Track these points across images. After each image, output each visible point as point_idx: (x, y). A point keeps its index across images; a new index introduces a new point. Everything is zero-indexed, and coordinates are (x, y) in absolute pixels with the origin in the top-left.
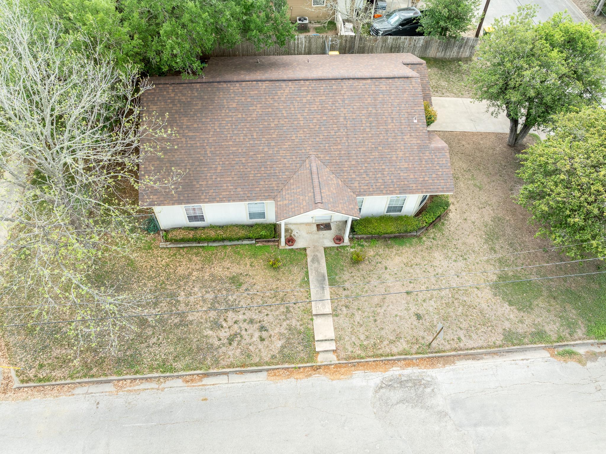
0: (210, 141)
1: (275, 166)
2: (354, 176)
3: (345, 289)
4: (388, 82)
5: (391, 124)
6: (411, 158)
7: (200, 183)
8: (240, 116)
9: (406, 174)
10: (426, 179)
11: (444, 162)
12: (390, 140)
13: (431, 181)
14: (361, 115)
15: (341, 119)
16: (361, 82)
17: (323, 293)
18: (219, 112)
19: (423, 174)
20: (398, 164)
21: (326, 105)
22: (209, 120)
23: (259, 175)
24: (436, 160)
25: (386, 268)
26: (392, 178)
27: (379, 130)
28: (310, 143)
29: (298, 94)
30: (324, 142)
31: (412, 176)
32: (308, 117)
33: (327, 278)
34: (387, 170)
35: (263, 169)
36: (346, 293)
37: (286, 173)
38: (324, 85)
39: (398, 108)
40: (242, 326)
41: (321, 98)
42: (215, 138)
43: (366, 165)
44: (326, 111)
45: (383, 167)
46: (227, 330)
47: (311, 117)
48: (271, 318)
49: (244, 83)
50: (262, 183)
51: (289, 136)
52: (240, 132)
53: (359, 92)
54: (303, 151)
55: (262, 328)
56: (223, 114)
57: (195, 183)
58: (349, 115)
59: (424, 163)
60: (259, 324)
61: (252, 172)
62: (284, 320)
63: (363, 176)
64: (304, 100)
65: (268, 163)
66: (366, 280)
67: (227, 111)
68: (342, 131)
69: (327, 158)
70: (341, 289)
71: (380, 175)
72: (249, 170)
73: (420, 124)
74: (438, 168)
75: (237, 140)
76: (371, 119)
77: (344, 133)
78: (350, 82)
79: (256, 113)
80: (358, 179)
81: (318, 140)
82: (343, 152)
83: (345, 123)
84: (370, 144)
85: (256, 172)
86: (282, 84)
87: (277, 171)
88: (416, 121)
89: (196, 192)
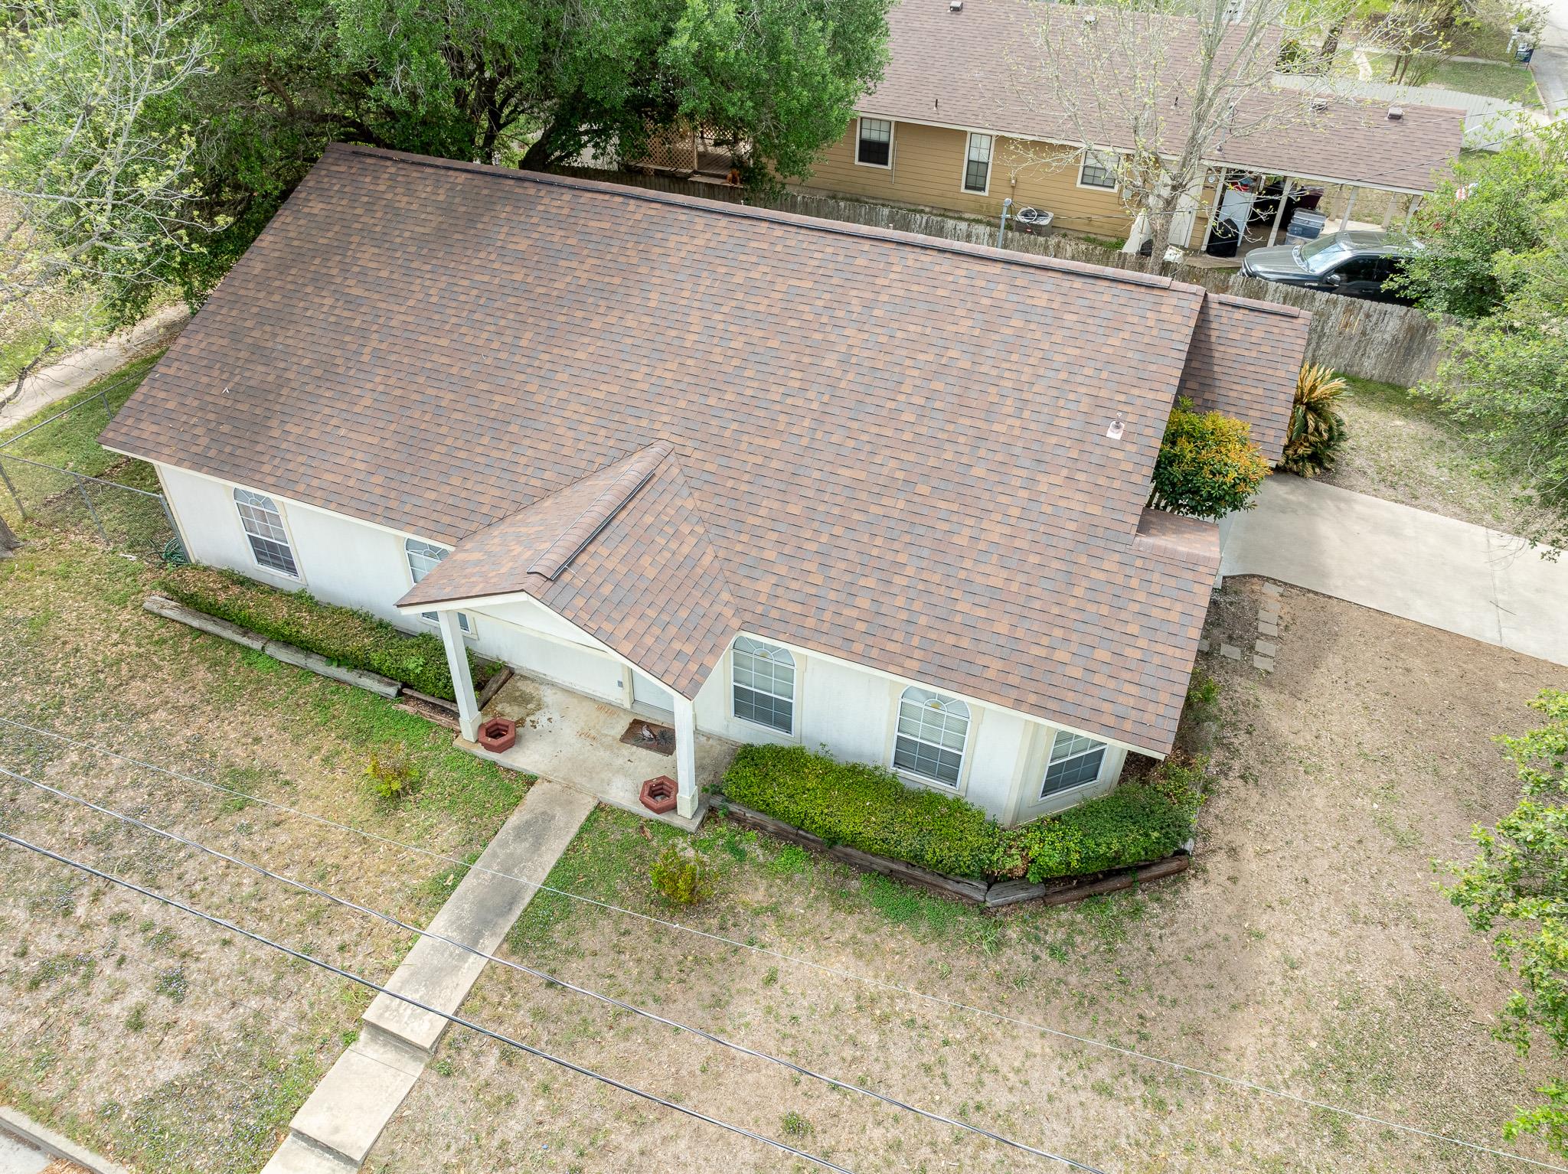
0: (393, 323)
1: (527, 442)
2: (770, 555)
3: (551, 985)
4: (1068, 284)
5: (1010, 421)
6: (1033, 559)
7: (288, 427)
8: (518, 277)
9: (982, 613)
10: (1061, 655)
11: (1174, 616)
12: (979, 471)
13: (1078, 673)
14: (910, 362)
15: (830, 361)
16: (965, 265)
17: (462, 958)
18: (469, 252)
19: (1058, 633)
20: (968, 564)
21: (801, 307)
22: (428, 267)
23: (462, 454)
24: (1141, 596)
25: (771, 979)
26: (917, 606)
27: (951, 427)
28: (682, 404)
29: (731, 255)
30: (729, 415)
31: (1002, 628)
32: (721, 326)
33: (518, 912)
34: (910, 571)
35: (485, 440)
36: (546, 998)
37: (547, 475)
38: (829, 250)
39: (1063, 375)
40: (124, 941)
41: (797, 283)
42: (410, 319)
43: (838, 530)
44: (792, 323)
45: (902, 558)
46: (72, 930)
47: (732, 328)
48: (228, 960)
49: (589, 195)
50: (455, 481)
51: (628, 366)
52: (489, 319)
53: (940, 292)
54: (644, 423)
55: (173, 985)
56: (476, 262)
57: (274, 423)
58: (867, 353)
59: (1078, 591)
60: (174, 963)
61: (449, 441)
62: (261, 992)
63: (806, 566)
64: (739, 279)
65: (512, 428)
66: (660, 989)
67: (493, 257)
68: (810, 395)
69: (707, 467)
70: (540, 975)
71: (871, 582)
72: (444, 430)
73: (1129, 447)
74: (1133, 629)
75: (468, 339)
76: (938, 385)
77: (815, 406)
78: (923, 258)
79: (568, 279)
80: (783, 570)
81: (712, 401)
82: (775, 464)
83: (838, 374)
84: (892, 463)
85: (459, 444)
86: (697, 220)
87: (523, 460)
88: (1114, 435)
89: (259, 448)
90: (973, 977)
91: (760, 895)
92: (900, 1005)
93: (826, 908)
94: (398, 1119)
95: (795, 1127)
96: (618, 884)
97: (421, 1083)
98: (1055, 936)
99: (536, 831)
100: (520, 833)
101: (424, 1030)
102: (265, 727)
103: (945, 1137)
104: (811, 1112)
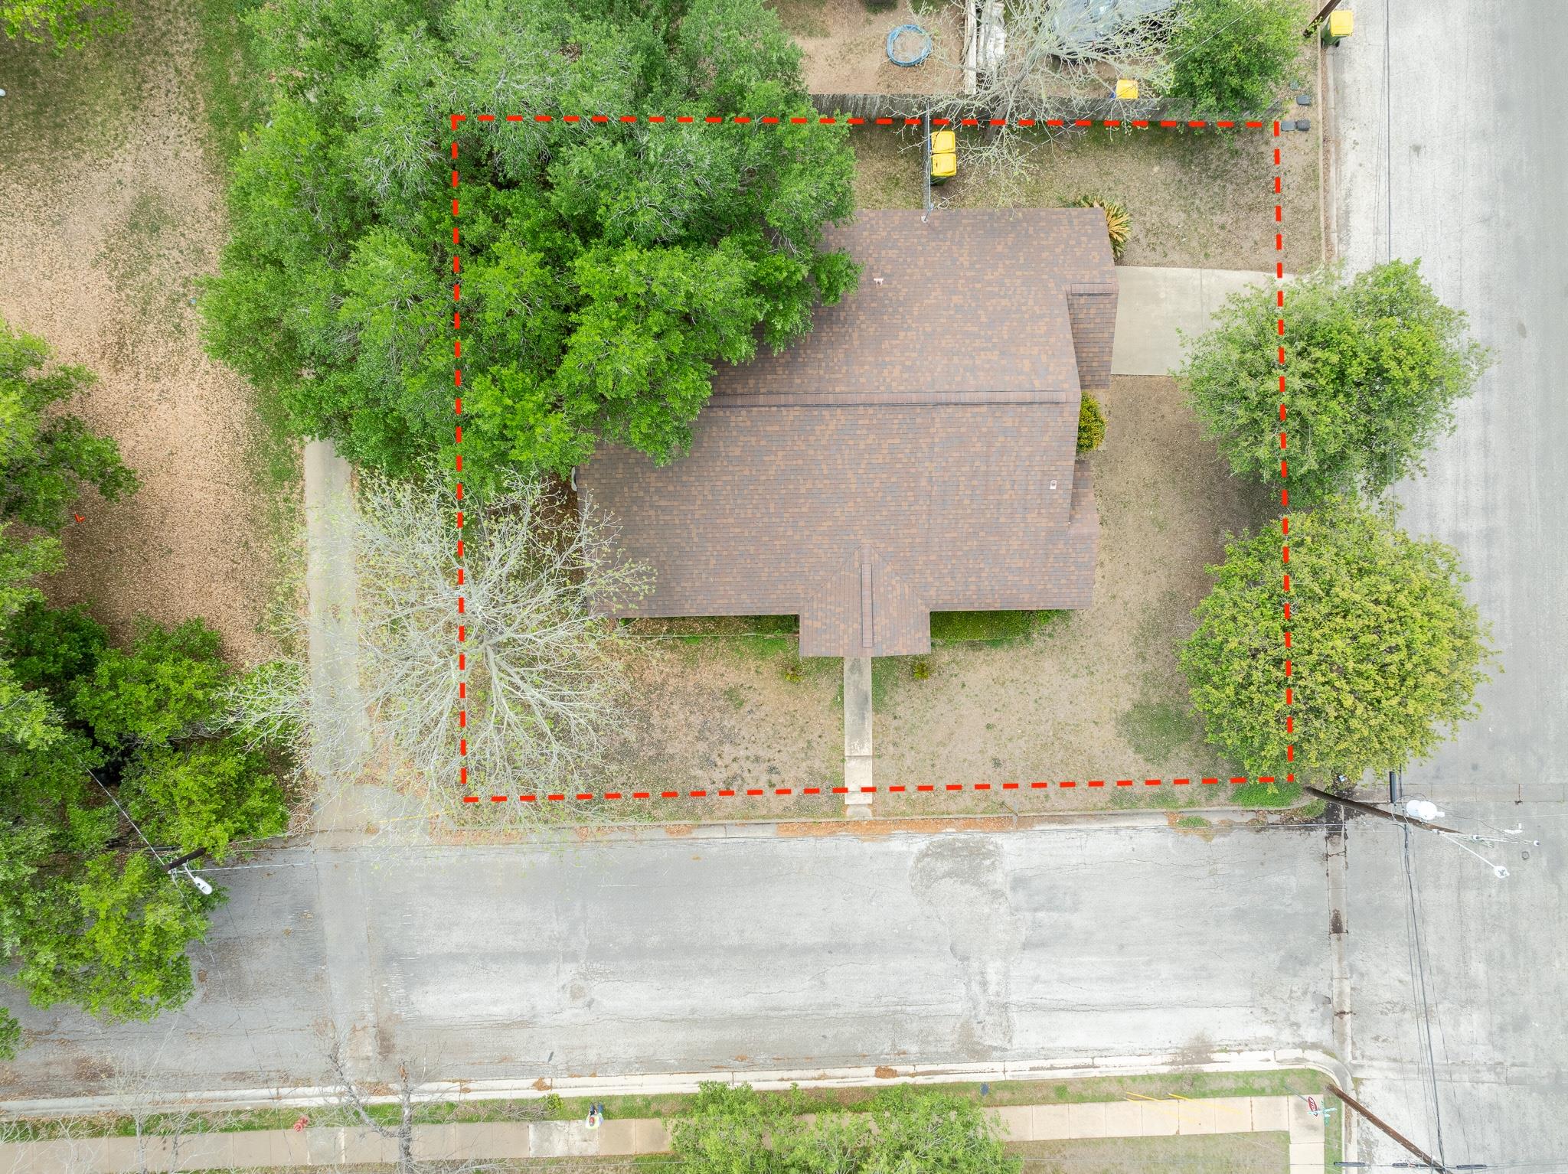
0: (697, 517)
1: (803, 560)
2: (930, 579)
3: (895, 718)
4: (1019, 410)
5: (1010, 492)
6: (1032, 552)
7: (682, 584)
8: (747, 473)
9: (1017, 578)
10: (1049, 586)
11: (1086, 560)
12: (1002, 520)
13: (1056, 591)
14: (959, 474)
15: (923, 482)
16: (969, 410)
17: (863, 724)
18: (710, 464)
19: (1047, 578)
20: (1008, 561)
21: (899, 456)
22: (693, 479)
23: (777, 574)
24: (1074, 555)
25: (964, 685)
26: (993, 583)
27: (986, 502)
28: (865, 523)
29: (852, 432)
30: (888, 522)
31: (1026, 582)
32: (865, 476)
33: (870, 700)
34: (987, 570)
35: (783, 565)
36: (895, 723)
37: (821, 573)
38: (900, 416)
39: (1027, 463)
40: (744, 765)
41: (891, 441)
42: (705, 512)
43: (954, 562)
44: (898, 466)
45: (982, 566)
46: (723, 770)
47: (871, 476)
48: (784, 756)
49: (755, 409)
50: (781, 587)
51: (830, 510)
52: (746, 502)
53: (963, 430)
54: (852, 537)
55: (772, 770)
56: (718, 469)
57: (673, 584)
58: (938, 474)
59: (1051, 560)
60: (767, 764)
61: (766, 570)
62: (803, 760)
63: (947, 579)
64: (862, 447)
65: (792, 556)
66: (930, 704)
67: (725, 463)
68: (921, 502)
69: (890, 550)
70: (891, 718)
71: (973, 579)
72: (760, 565)
73: (1061, 492)
74: (1073, 568)
75: (743, 516)
76: (975, 482)
77: (925, 508)
78: (948, 410)
79: (774, 467)
80: (937, 584)
81: (878, 518)
82: (918, 540)
83: (929, 488)
84: (966, 526)
85: (772, 570)
86: (824, 413)
87: (806, 569)
88: (1054, 488)
89: (675, 598)
90: (1026, 657)
91: (947, 658)
92: (1006, 676)
93: (971, 652)
94: (874, 775)
95: (988, 727)
96: (897, 674)
97: (874, 763)
98: (1049, 630)
99: (856, 667)
100: (852, 669)
101: (868, 750)
102: (719, 667)
103: (1033, 710)
104: (991, 721)
